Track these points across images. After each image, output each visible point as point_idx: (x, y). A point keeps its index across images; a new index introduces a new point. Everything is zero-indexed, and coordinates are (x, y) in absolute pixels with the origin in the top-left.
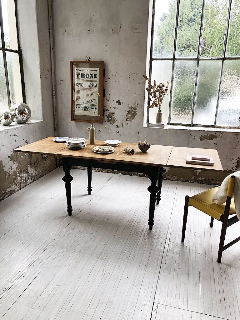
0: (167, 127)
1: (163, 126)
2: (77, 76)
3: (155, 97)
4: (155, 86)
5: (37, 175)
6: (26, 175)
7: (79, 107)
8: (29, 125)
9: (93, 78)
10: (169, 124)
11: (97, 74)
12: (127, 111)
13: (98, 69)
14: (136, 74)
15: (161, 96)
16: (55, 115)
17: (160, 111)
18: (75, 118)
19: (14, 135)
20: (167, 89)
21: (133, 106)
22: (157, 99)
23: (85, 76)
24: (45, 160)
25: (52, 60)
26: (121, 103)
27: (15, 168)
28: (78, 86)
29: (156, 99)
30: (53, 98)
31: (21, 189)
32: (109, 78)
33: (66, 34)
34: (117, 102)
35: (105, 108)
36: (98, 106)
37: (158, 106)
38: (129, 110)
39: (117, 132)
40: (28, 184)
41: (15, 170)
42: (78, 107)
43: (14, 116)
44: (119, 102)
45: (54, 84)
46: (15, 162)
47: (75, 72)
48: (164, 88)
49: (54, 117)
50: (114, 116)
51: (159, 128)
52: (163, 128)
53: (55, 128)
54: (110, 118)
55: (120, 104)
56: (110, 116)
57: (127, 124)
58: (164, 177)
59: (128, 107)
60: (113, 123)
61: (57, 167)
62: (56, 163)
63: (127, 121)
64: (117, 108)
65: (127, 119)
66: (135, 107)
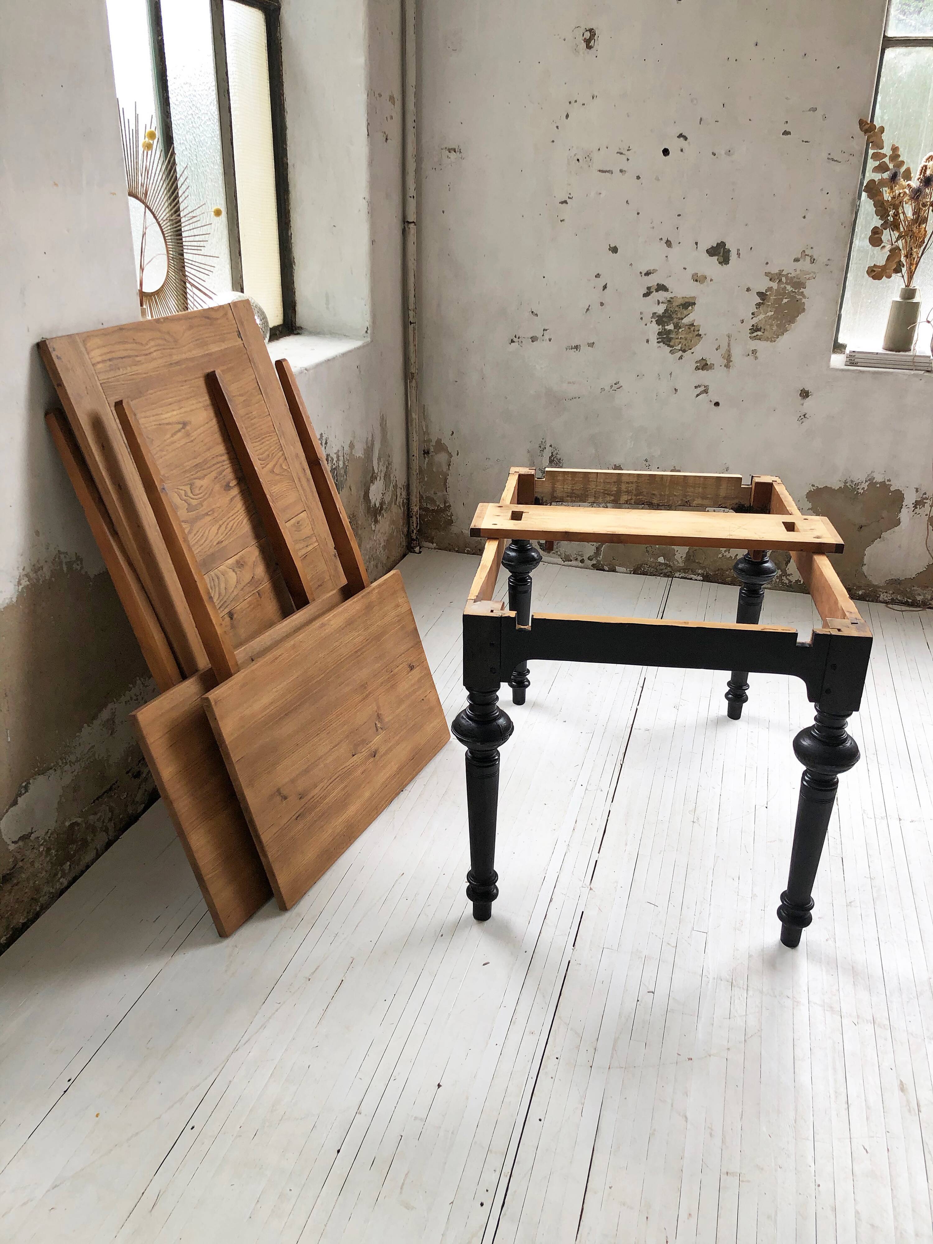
12: (760, 294)
14: (820, 113)
16: (411, 313)
17: (909, 293)
21: (790, 269)
25: (411, 47)
26: (733, 254)
30: (404, 232)
32: (680, 135)
34: (712, 252)
35: (652, 281)
38: (770, 289)
39: (699, 390)
44: (720, 252)
45: (411, 166)
49: (406, 323)
50: (693, 316)
53: (407, 376)
54: (670, 327)
55: (725, 259)
56: (670, 318)
57: (754, 352)
58: (903, 593)
59: (767, 274)
60: (684, 351)
61: (410, 549)
62: (405, 530)
63: (755, 338)
64: (708, 279)
65: (755, 329)
66: (798, 272)
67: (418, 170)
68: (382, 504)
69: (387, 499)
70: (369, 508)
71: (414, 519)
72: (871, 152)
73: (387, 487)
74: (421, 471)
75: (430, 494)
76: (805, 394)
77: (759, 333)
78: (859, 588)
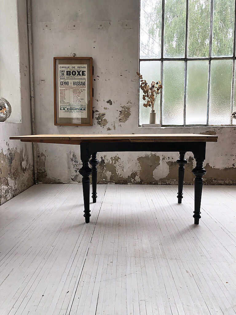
2: (61, 74)
5: (16, 190)
6: (6, 187)
7: (64, 109)
9: (80, 75)
10: (161, 126)
11: (85, 71)
12: (120, 111)
13: (86, 66)
14: (128, 71)
16: (33, 119)
17: (153, 111)
18: (58, 121)
20: (160, 86)
21: (126, 105)
23: (71, 73)
24: (24, 173)
25: (31, 56)
26: (113, 102)
28: (62, 84)
30: (31, 99)
32: (98, 76)
33: (46, 29)
34: (108, 102)
35: (94, 110)
36: (86, 107)
37: (151, 106)
38: (122, 110)
40: (8, 199)
42: (62, 109)
44: (110, 102)
45: (32, 84)
47: (59, 69)
49: (32, 122)
50: (105, 117)
51: (156, 128)
54: (100, 120)
55: (111, 104)
56: (100, 118)
58: (163, 182)
59: (121, 107)
60: (104, 126)
61: (35, 183)
62: (33, 178)
63: (120, 122)
64: (108, 109)
65: (120, 120)
66: (128, 106)
67: (34, 85)
68: (26, 168)
69: (27, 167)
70: (22, 168)
71: (36, 175)
72: (140, 80)
73: (27, 164)
74: (37, 162)
75: (40, 168)
77: (121, 121)
78: (153, 182)
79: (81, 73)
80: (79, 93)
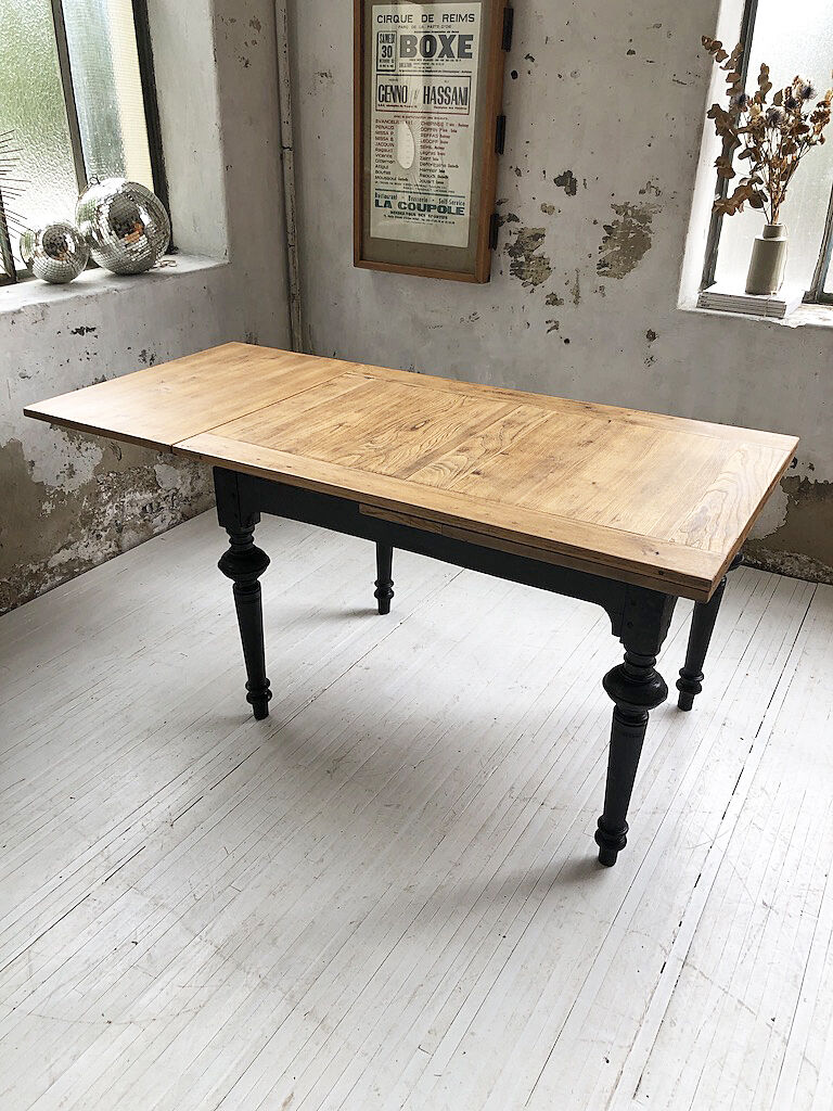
0: (800, 315)
1: (779, 309)
2: (381, 51)
3: (753, 154)
4: (760, 98)
5: (199, 495)
6: (148, 496)
7: (387, 204)
8: (158, 283)
9: (451, 55)
10: (817, 297)
11: (471, 38)
12: (606, 228)
13: (476, 9)
14: (664, 31)
15: (787, 149)
16: (290, 237)
17: (772, 231)
18: (368, 252)
19: (80, 331)
20: (822, 109)
21: (636, 201)
22: (767, 168)
26: (580, 184)
27: (91, 468)
28: (385, 98)
29: (756, 169)
30: (280, 157)
31: (121, 552)
32: (528, 57)
34: (559, 181)
35: (504, 211)
36: (467, 201)
37: (767, 205)
38: (616, 222)
39: (550, 325)
40: (156, 530)
41: (90, 477)
42: (382, 203)
43: (89, 241)
44: (567, 182)
45: (284, 91)
46: (89, 445)
47: (376, 28)
48: (809, 108)
49: (287, 247)
50: (544, 249)
51: (757, 318)
52: (776, 321)
53: (290, 297)
54: (522, 259)
55: (572, 191)
56: (522, 249)
57: (602, 288)
58: (754, 555)
59: (613, 206)
60: (535, 285)
63: (602, 274)
64: (557, 210)
65: (602, 264)
66: (644, 205)
67: (292, 96)
76: (651, 336)
77: (606, 269)
79: (454, 46)
80: (443, 139)
